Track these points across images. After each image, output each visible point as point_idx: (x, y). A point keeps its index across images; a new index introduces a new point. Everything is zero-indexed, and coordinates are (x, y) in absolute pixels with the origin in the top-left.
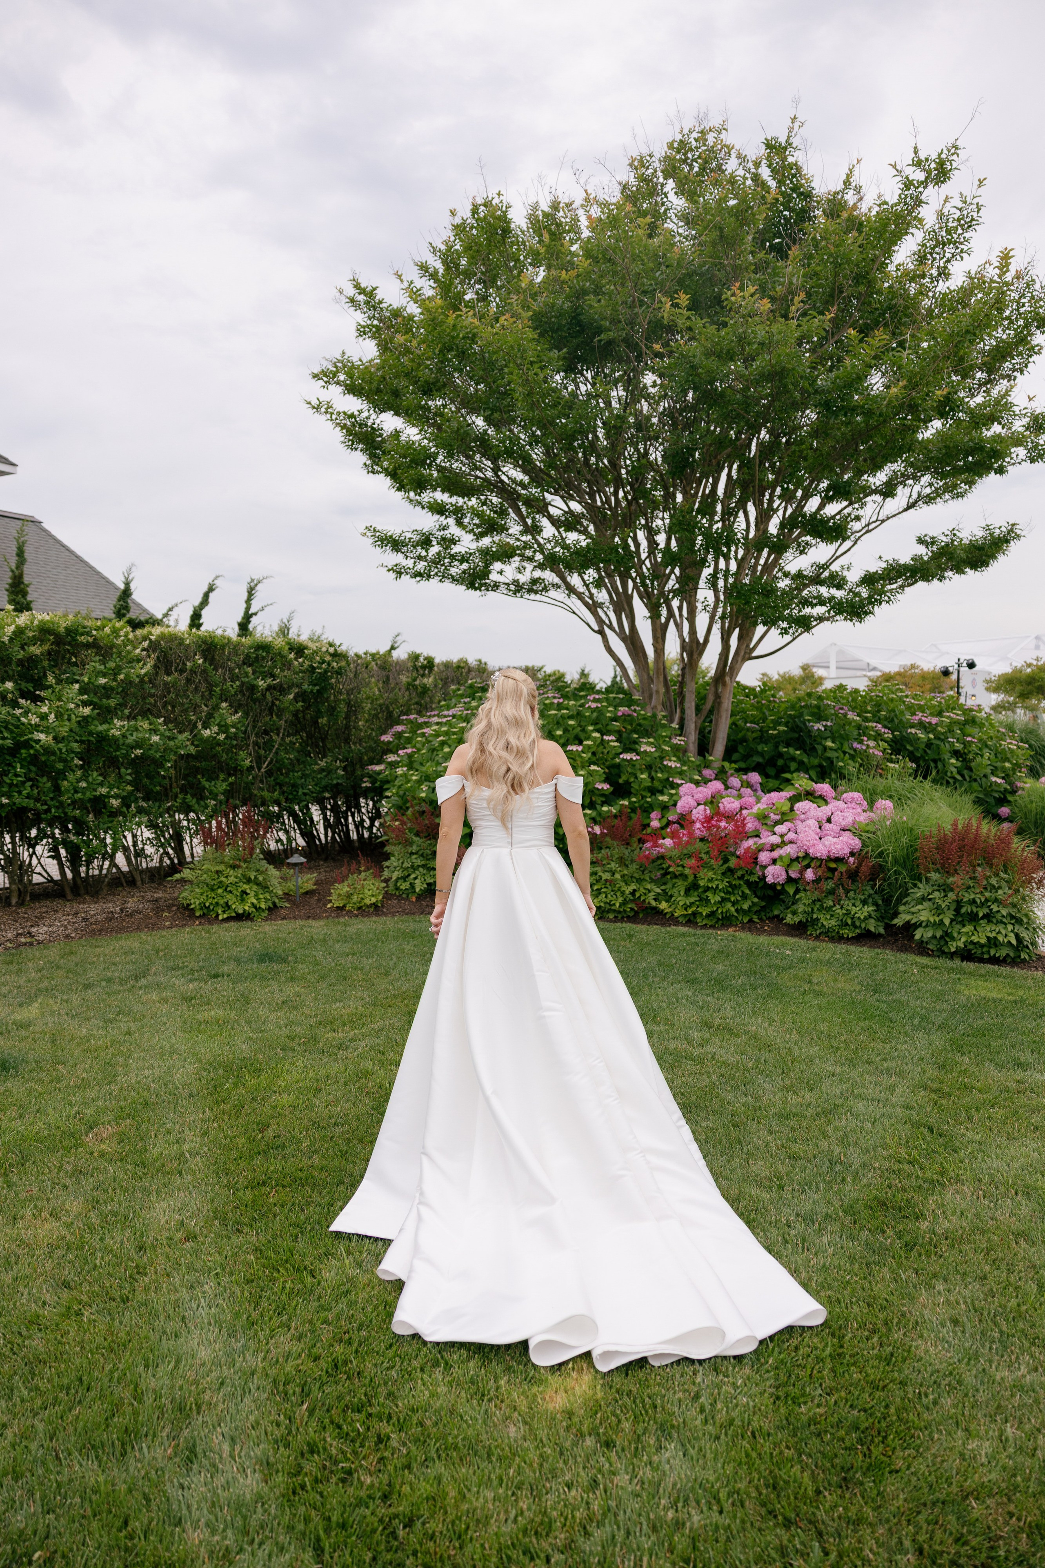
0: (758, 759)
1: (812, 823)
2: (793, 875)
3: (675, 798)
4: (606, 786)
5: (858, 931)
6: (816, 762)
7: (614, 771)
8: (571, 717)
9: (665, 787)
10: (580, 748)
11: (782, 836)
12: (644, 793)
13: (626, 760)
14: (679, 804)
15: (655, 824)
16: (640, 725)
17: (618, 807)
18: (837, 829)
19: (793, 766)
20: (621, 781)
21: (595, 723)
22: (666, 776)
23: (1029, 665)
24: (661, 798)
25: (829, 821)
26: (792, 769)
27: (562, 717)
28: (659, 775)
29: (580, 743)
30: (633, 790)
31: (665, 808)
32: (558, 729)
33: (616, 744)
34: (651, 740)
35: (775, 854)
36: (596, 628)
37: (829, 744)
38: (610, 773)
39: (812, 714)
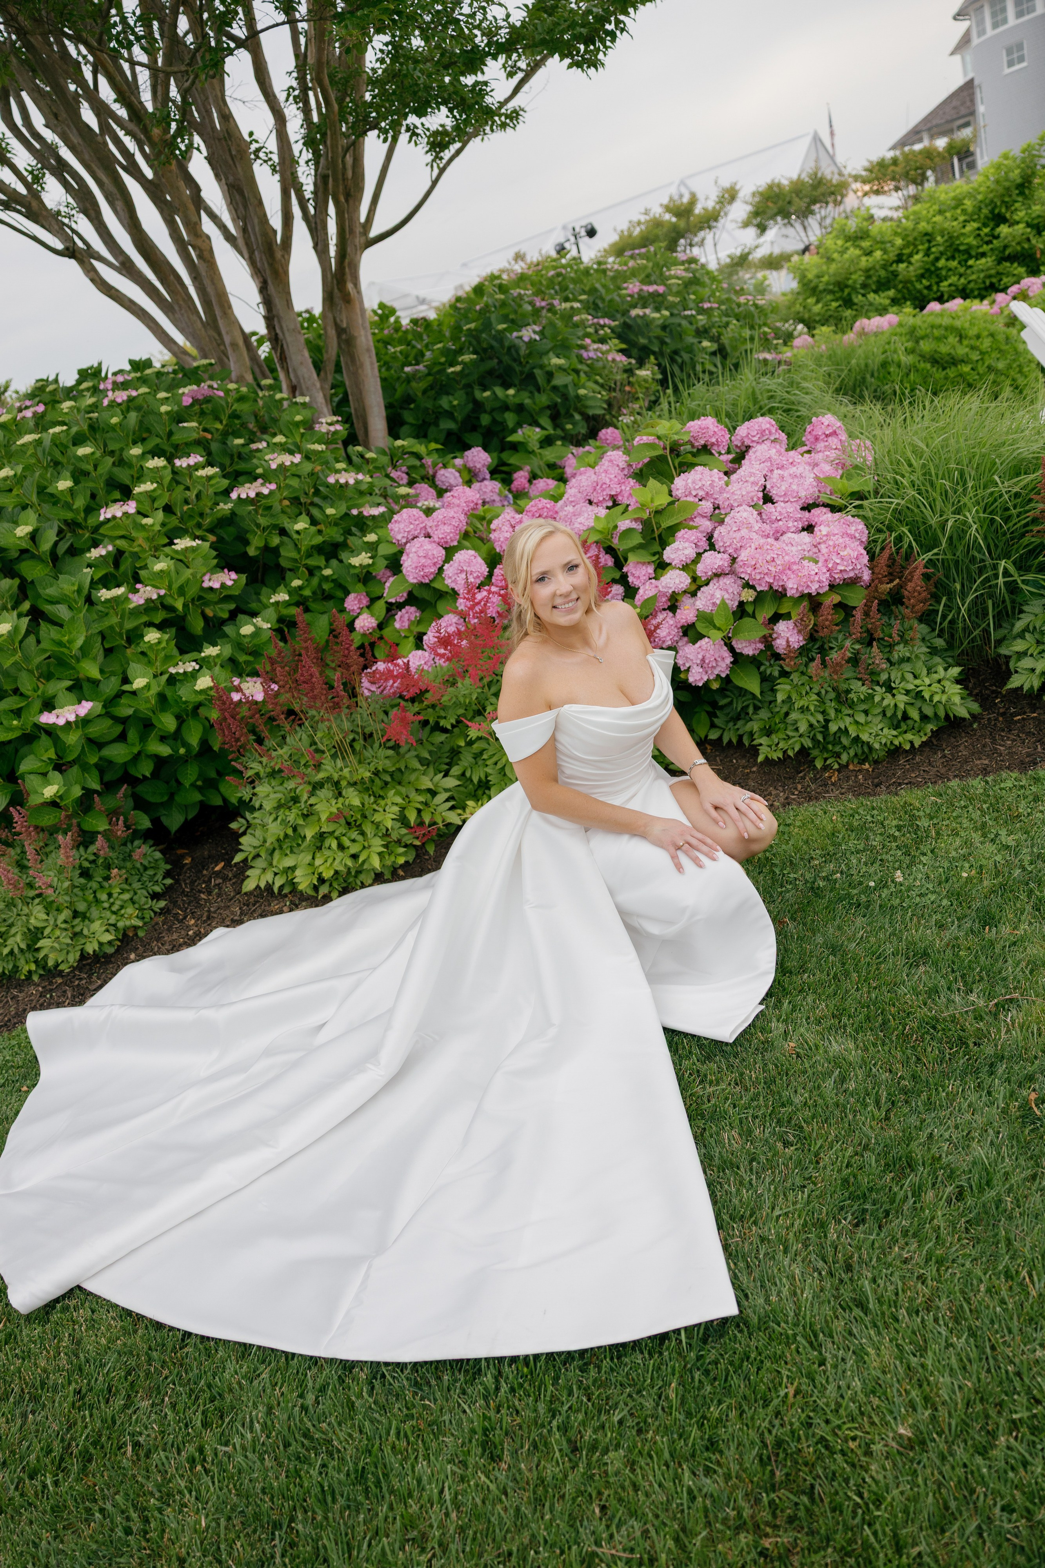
0: (447, 425)
1: (746, 514)
2: (748, 650)
3: (385, 550)
4: (228, 579)
5: (930, 727)
6: (543, 399)
7: (228, 533)
8: (78, 440)
9: (349, 532)
10: (131, 507)
11: (688, 567)
12: (312, 562)
13: (249, 501)
14: (408, 563)
15: (365, 622)
16: (235, 416)
17: (271, 613)
18: (793, 509)
19: (510, 418)
20: (252, 551)
21: (138, 440)
22: (343, 509)
23: (639, 223)
24: (355, 561)
25: (768, 499)
26: (511, 424)
27: (56, 442)
28: (330, 511)
29: (126, 493)
30: (284, 563)
31: (366, 577)
32: (58, 476)
33: (210, 471)
34: (280, 439)
35: (687, 613)
36: (60, 246)
37: (556, 361)
38: (220, 540)
39: (505, 319)
